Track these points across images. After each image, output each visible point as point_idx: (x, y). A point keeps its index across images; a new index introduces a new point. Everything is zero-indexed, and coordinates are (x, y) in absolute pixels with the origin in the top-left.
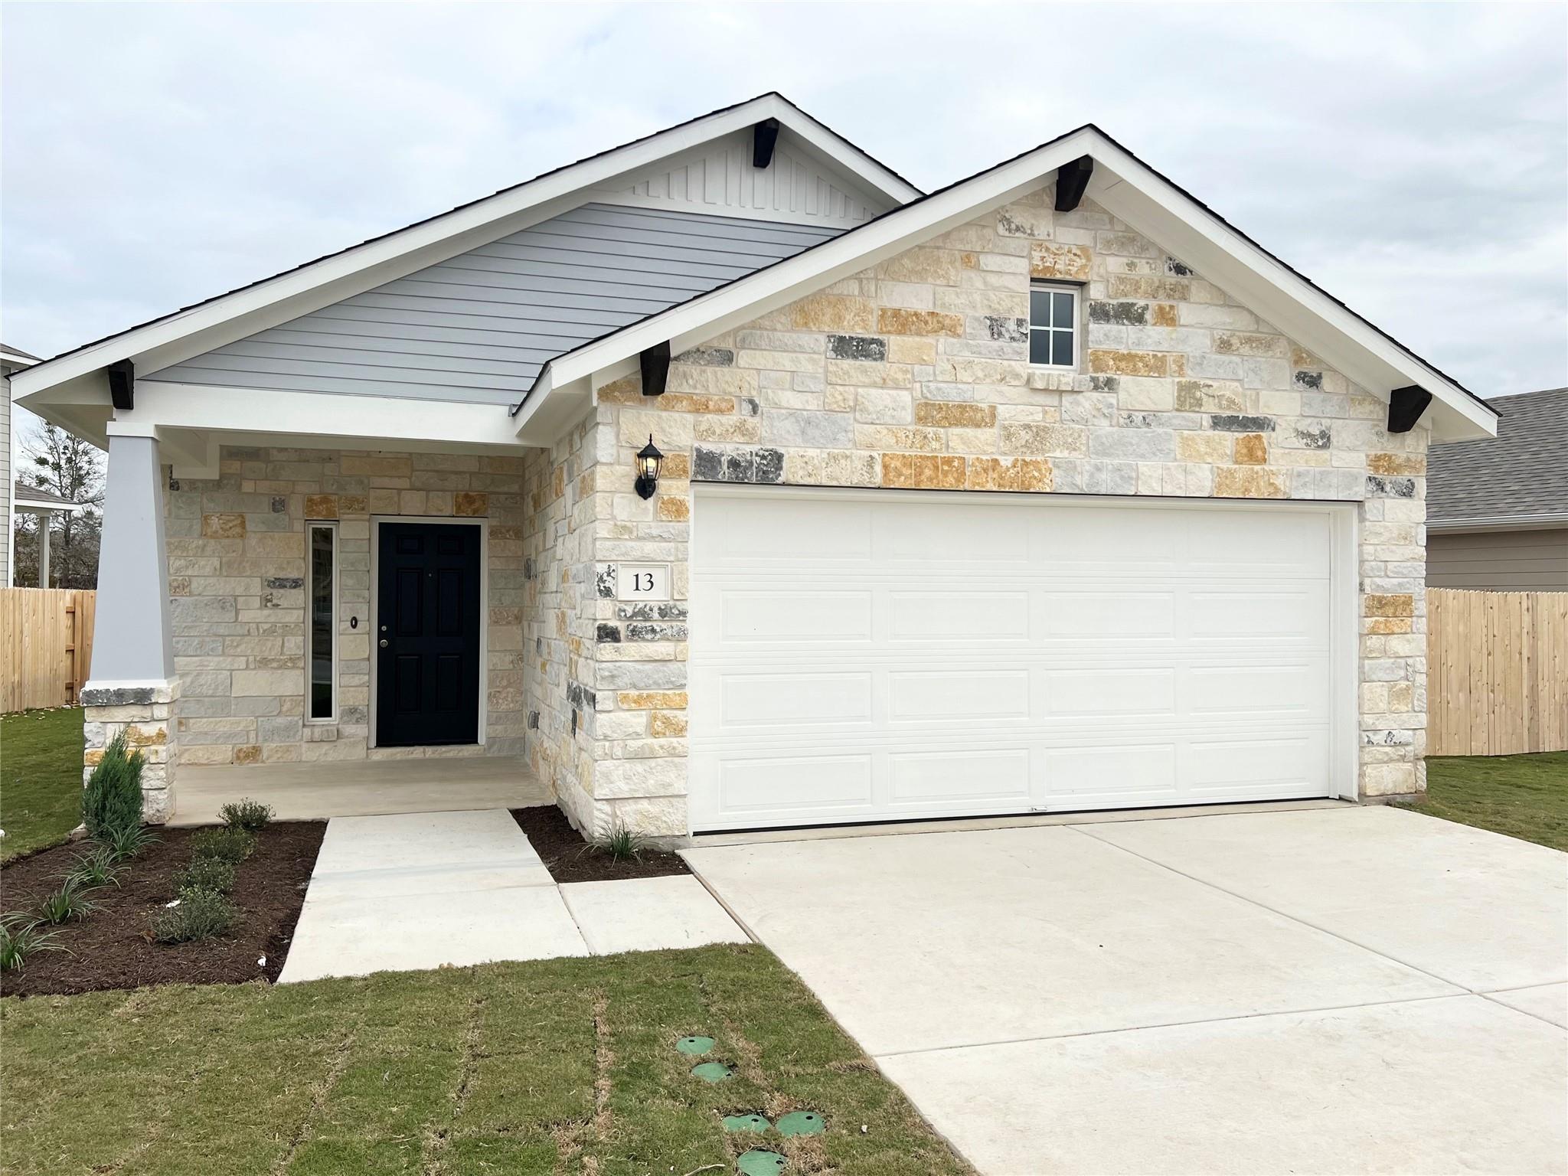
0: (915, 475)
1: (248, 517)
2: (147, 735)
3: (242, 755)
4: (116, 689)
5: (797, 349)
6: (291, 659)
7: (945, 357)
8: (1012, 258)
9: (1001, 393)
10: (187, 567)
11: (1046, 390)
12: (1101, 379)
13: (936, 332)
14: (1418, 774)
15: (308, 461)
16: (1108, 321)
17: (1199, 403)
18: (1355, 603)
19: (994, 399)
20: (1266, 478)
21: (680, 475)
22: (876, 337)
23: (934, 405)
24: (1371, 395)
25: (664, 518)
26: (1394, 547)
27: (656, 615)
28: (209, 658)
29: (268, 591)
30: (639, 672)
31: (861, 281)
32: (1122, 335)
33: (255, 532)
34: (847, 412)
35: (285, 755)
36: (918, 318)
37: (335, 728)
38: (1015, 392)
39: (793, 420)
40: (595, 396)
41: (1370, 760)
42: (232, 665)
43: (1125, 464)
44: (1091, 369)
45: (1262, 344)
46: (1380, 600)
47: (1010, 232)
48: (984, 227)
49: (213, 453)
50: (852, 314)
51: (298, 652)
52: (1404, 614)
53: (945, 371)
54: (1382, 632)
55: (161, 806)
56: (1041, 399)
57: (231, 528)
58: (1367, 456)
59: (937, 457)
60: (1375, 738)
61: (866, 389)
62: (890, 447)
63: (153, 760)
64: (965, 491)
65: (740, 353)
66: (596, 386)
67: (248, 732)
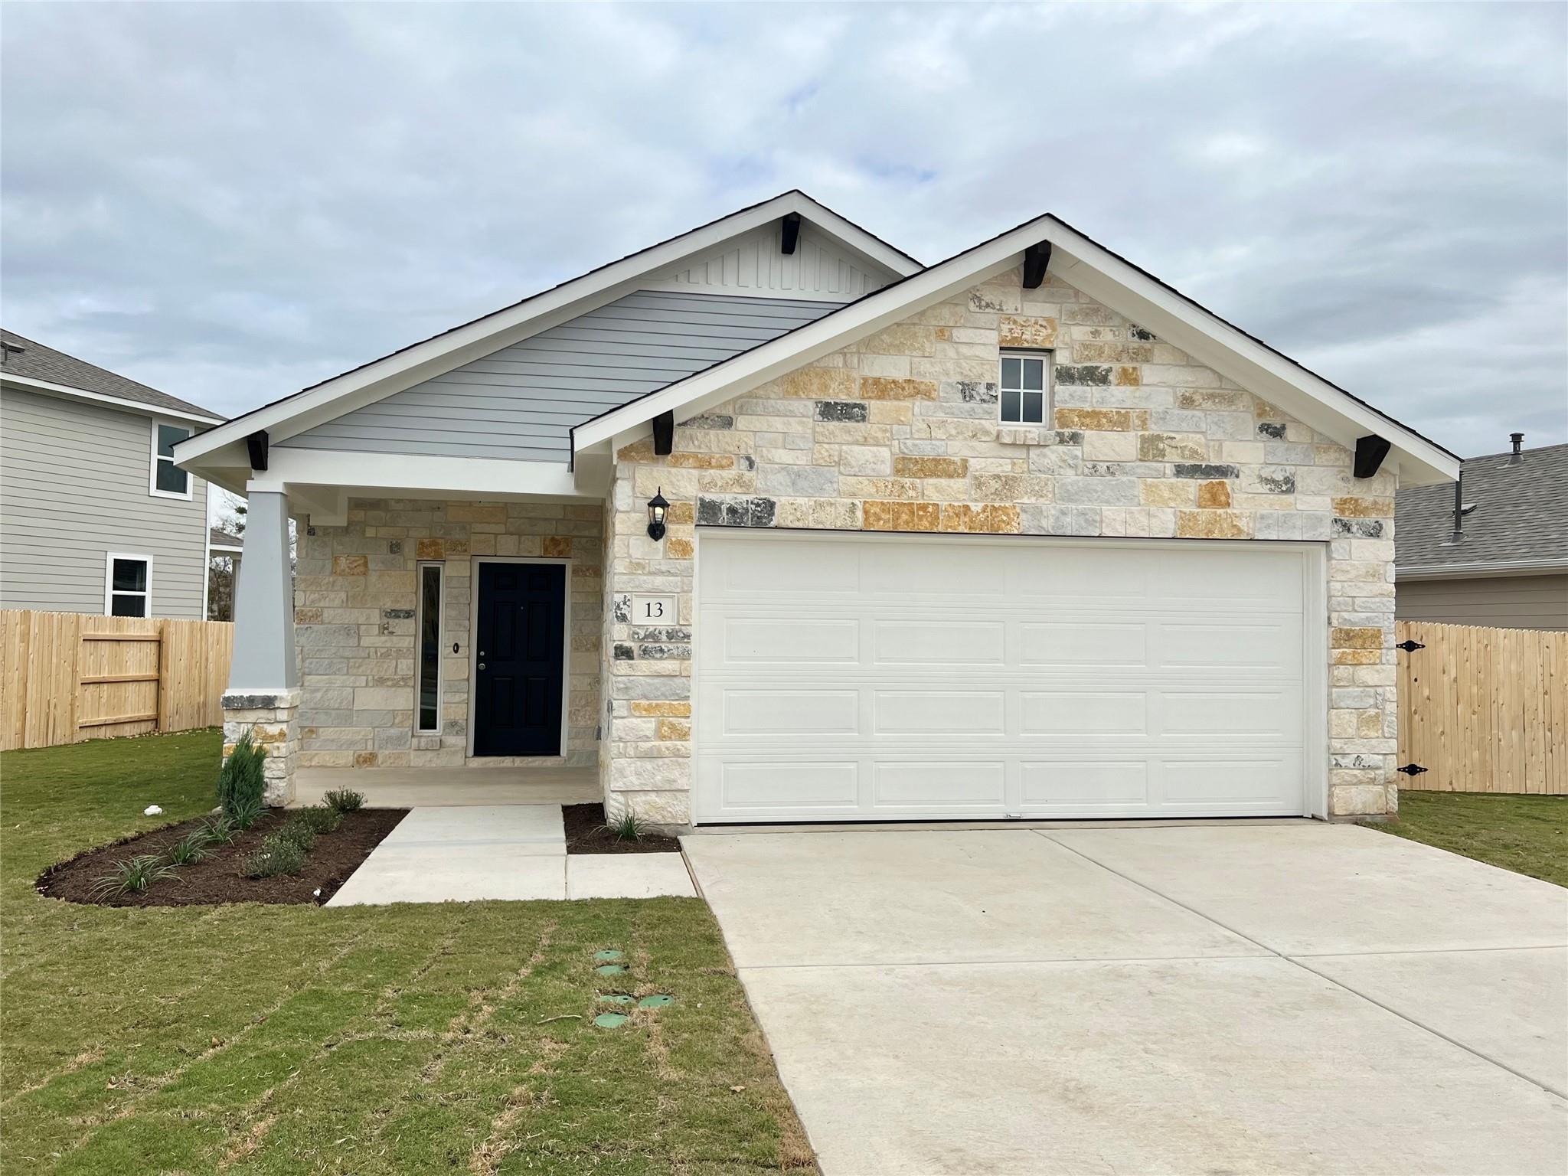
0: (893, 519)
1: (370, 557)
2: (270, 734)
3: (361, 759)
4: (248, 695)
5: (788, 414)
6: (403, 678)
7: (920, 418)
8: (982, 331)
9: (973, 448)
10: (320, 600)
11: (1014, 445)
12: (1067, 434)
13: (912, 396)
14: (1389, 797)
15: (420, 510)
16: (1073, 383)
17: (1162, 453)
18: (1324, 635)
19: (966, 453)
20: (1229, 520)
21: (686, 521)
22: (858, 402)
23: (911, 459)
24: (1336, 444)
25: (672, 556)
26: (1362, 584)
27: (664, 638)
28: (337, 677)
29: (385, 620)
30: (650, 685)
31: (845, 354)
32: (1086, 395)
33: (375, 570)
34: (833, 466)
35: (396, 761)
36: (896, 385)
37: (438, 738)
38: (984, 446)
39: (785, 473)
40: (615, 456)
41: (1338, 781)
42: (355, 683)
43: (1089, 509)
44: (1057, 426)
45: (1225, 399)
46: (1347, 633)
47: (980, 308)
48: (956, 305)
49: (343, 504)
50: (837, 383)
51: (409, 673)
52: (1373, 646)
53: (921, 429)
54: (1350, 663)
55: (281, 792)
56: (1009, 452)
57: (356, 567)
58: (1333, 500)
59: (913, 504)
60: (1343, 762)
61: (850, 447)
62: (871, 495)
63: (275, 754)
64: (940, 533)
65: (739, 418)
66: (616, 448)
67: (367, 740)
